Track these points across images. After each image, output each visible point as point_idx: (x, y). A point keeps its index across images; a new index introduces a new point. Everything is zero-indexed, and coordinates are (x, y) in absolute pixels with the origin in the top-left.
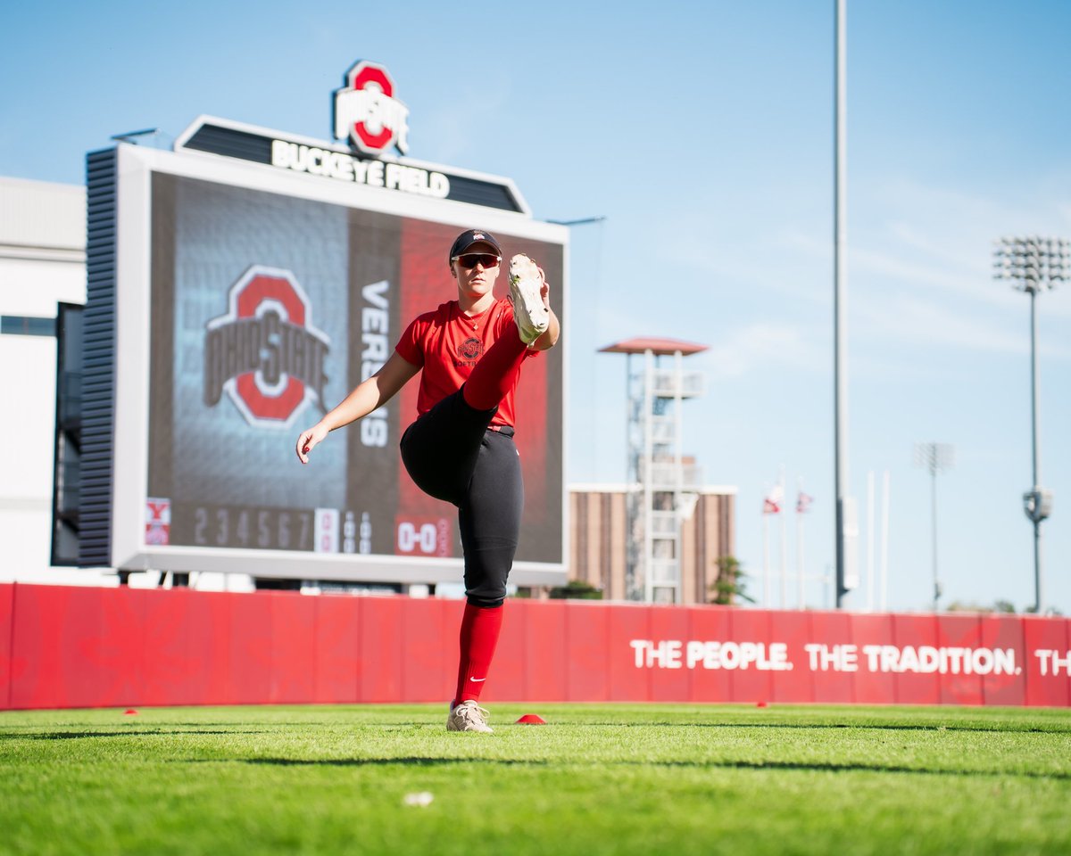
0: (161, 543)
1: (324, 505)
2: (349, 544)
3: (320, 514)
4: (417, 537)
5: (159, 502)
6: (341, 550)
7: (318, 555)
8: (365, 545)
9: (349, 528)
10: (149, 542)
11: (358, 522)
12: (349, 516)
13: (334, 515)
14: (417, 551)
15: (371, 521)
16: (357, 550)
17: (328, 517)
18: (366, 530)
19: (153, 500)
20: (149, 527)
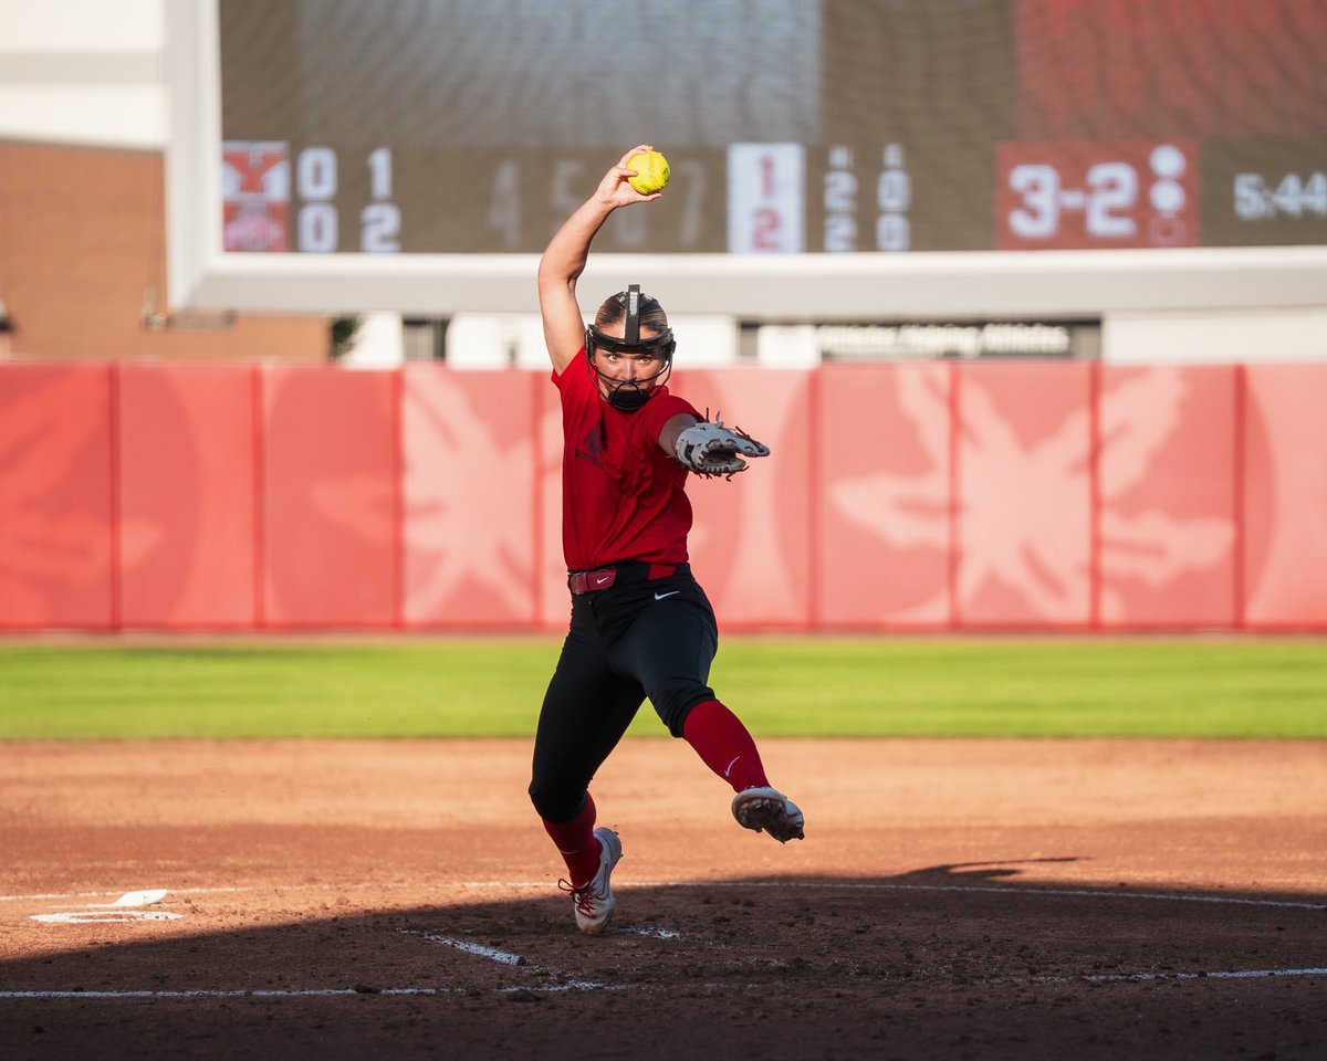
0: (270, 248)
1: (754, 132)
2: (841, 228)
3: (744, 161)
4: (1073, 200)
5: (259, 150)
6: (814, 242)
7: (740, 262)
8: (892, 226)
9: (840, 187)
10: (234, 247)
11: (868, 171)
12: (840, 157)
13: (789, 160)
14: (1073, 233)
15: (911, 166)
16: (866, 240)
17: (767, 165)
18: (894, 189)
19: (238, 147)
20: (231, 213)
